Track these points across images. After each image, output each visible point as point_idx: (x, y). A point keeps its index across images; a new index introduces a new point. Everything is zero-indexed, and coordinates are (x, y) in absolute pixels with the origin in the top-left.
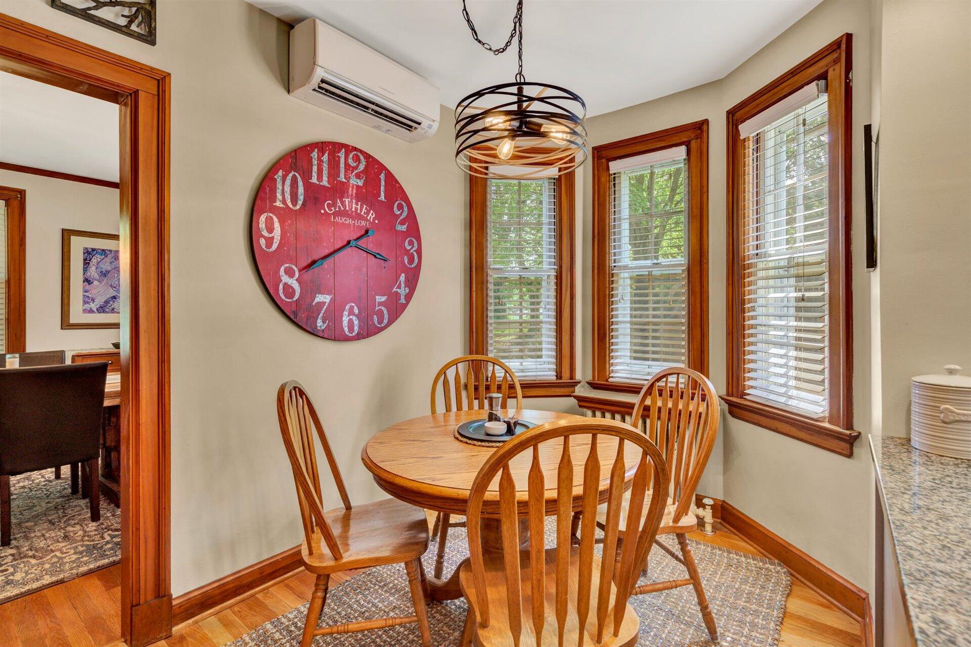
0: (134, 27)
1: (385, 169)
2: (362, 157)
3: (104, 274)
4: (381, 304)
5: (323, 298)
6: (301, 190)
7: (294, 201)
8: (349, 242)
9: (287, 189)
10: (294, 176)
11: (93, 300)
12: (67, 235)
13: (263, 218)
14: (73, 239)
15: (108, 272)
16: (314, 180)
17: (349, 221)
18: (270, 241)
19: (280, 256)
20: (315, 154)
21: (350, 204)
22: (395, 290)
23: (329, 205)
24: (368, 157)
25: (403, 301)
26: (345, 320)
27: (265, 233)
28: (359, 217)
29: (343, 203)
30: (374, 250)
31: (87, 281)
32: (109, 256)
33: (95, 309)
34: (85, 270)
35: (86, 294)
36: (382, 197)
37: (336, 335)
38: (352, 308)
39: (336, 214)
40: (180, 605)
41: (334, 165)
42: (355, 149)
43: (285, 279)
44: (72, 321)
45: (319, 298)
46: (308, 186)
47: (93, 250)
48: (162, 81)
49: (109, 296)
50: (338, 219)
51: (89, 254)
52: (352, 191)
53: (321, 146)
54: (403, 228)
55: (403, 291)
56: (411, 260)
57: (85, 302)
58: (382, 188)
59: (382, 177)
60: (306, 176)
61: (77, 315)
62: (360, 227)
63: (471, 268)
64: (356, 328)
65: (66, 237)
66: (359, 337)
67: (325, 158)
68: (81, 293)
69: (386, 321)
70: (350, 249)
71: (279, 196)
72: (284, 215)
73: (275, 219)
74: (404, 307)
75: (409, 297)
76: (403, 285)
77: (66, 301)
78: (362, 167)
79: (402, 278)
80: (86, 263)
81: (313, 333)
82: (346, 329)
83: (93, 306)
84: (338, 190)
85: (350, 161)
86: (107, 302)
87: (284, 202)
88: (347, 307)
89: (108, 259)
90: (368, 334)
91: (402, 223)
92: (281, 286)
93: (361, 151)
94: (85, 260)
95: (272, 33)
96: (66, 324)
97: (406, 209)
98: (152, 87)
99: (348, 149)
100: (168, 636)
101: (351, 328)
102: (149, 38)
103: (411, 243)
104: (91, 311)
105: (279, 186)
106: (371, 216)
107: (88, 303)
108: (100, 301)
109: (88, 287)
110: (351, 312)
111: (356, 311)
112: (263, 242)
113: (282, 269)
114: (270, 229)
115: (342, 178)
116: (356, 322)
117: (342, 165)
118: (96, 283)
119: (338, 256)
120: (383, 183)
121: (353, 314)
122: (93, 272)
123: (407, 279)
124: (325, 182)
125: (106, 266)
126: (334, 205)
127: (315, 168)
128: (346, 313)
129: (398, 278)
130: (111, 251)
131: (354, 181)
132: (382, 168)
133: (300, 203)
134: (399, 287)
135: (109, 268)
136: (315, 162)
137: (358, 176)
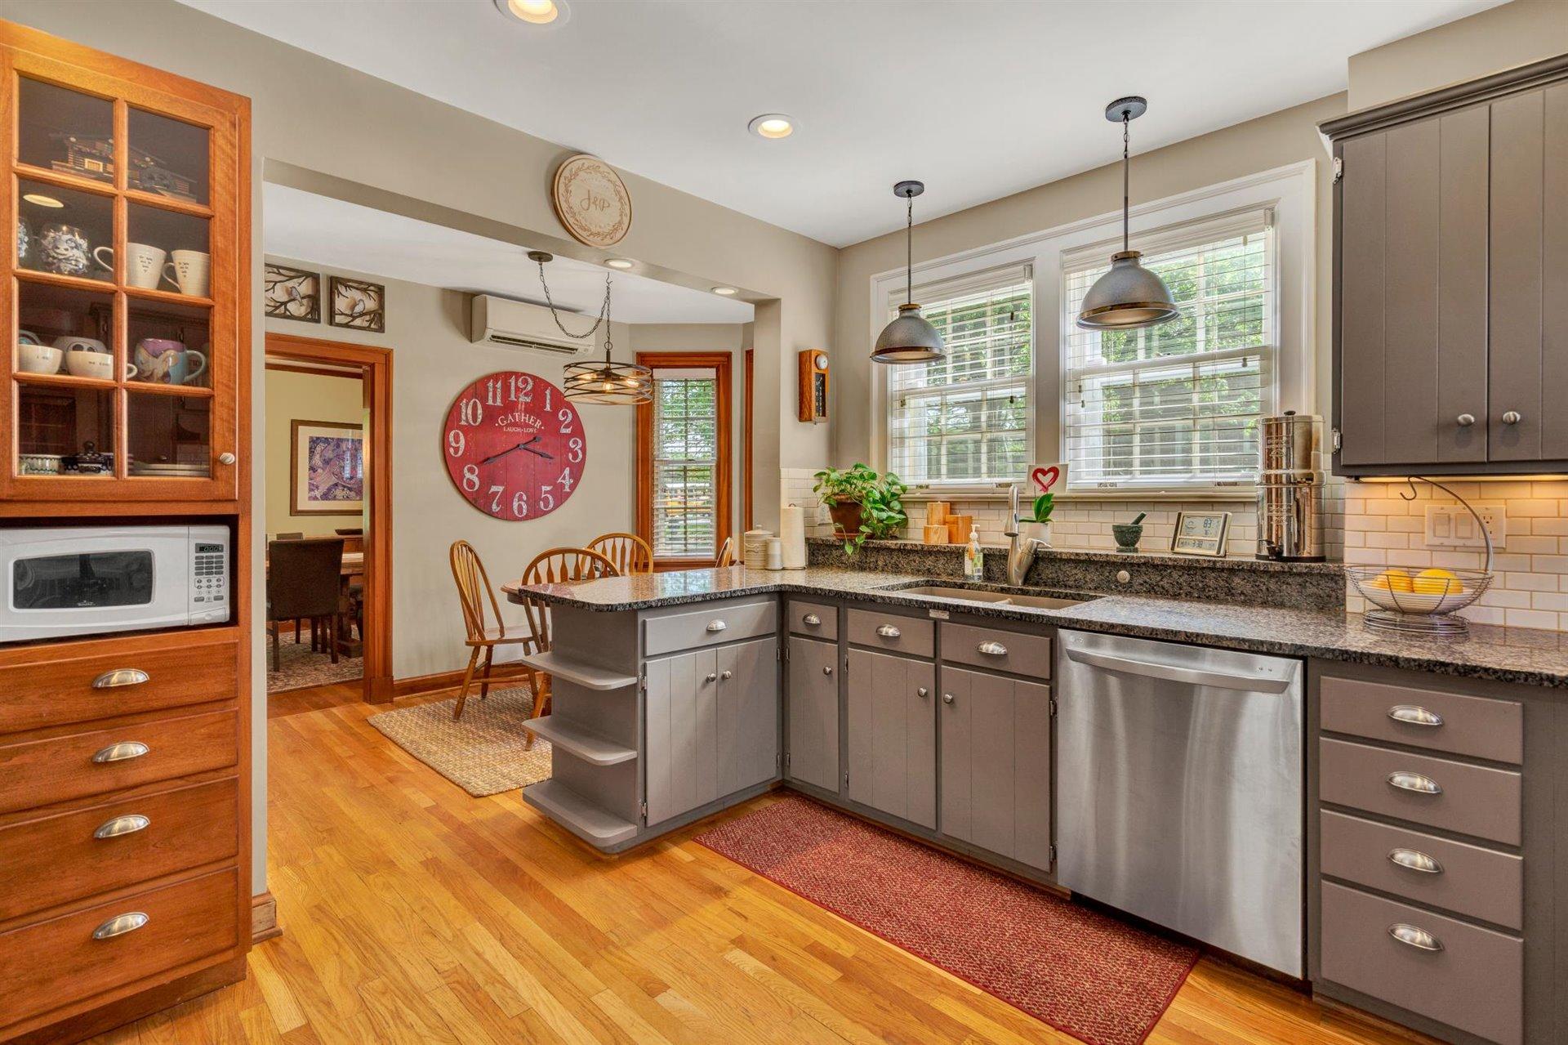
0: (373, 326)
1: (550, 385)
2: (529, 380)
3: (327, 462)
4: (546, 492)
5: (498, 489)
6: (480, 411)
7: (475, 420)
8: (518, 446)
9: (470, 412)
10: (475, 402)
11: (317, 488)
12: (295, 424)
13: (452, 434)
14: (301, 429)
15: (331, 460)
16: (490, 402)
17: (519, 430)
18: (457, 450)
19: (465, 459)
20: (491, 384)
21: (520, 417)
22: (559, 481)
23: (502, 420)
24: (534, 378)
25: (567, 489)
26: (515, 505)
27: (453, 444)
28: (528, 426)
29: (514, 417)
30: (541, 451)
31: (313, 469)
32: (332, 444)
33: (319, 497)
34: (311, 458)
35: (312, 482)
36: (548, 408)
37: (507, 515)
38: (521, 496)
39: (507, 426)
40: (398, 685)
41: (506, 389)
42: (524, 374)
43: (468, 475)
44: (299, 508)
45: (494, 489)
46: (485, 407)
47: (318, 438)
48: (387, 355)
49: (331, 483)
50: (509, 429)
51: (314, 442)
52: (521, 407)
53: (495, 377)
54: (568, 431)
55: (568, 482)
56: (575, 456)
57: (311, 490)
58: (548, 401)
59: (548, 392)
60: (484, 400)
61: (303, 503)
62: (528, 434)
63: (638, 460)
64: (525, 511)
65: (294, 427)
66: (527, 518)
67: (499, 385)
68: (307, 481)
69: (551, 506)
70: (519, 452)
71: (463, 417)
72: (467, 430)
73: (461, 434)
74: (568, 495)
75: (573, 487)
76: (567, 478)
77: (294, 488)
78: (529, 387)
79: (567, 471)
80: (312, 452)
81: (491, 514)
82: (516, 512)
83: (318, 493)
84: (509, 407)
85: (520, 384)
86: (329, 490)
87: (467, 421)
88: (517, 495)
89: (331, 447)
90: (535, 516)
91: (567, 427)
92: (465, 481)
93: (529, 375)
94: (310, 448)
95: (459, 303)
96: (294, 511)
97: (570, 416)
98: (382, 359)
99: (518, 375)
100: (392, 702)
101: (520, 511)
102: (381, 329)
103: (575, 442)
104: (315, 498)
105: (464, 410)
106: (538, 424)
107: (313, 490)
108: (323, 488)
109: (313, 475)
110: (520, 498)
111: (525, 498)
112: (452, 451)
113: (466, 469)
114: (457, 441)
115: (513, 397)
116: (525, 507)
117: (513, 388)
118: (320, 471)
119: (509, 454)
120: (548, 397)
121: (522, 500)
122: (317, 460)
123: (571, 472)
124: (499, 403)
125: (329, 454)
126: (506, 419)
127: (491, 394)
128: (516, 499)
129: (562, 471)
130: (333, 439)
131: (523, 399)
132: (548, 385)
133: (479, 420)
134: (564, 478)
135: (331, 456)
136: (491, 390)
137: (526, 395)
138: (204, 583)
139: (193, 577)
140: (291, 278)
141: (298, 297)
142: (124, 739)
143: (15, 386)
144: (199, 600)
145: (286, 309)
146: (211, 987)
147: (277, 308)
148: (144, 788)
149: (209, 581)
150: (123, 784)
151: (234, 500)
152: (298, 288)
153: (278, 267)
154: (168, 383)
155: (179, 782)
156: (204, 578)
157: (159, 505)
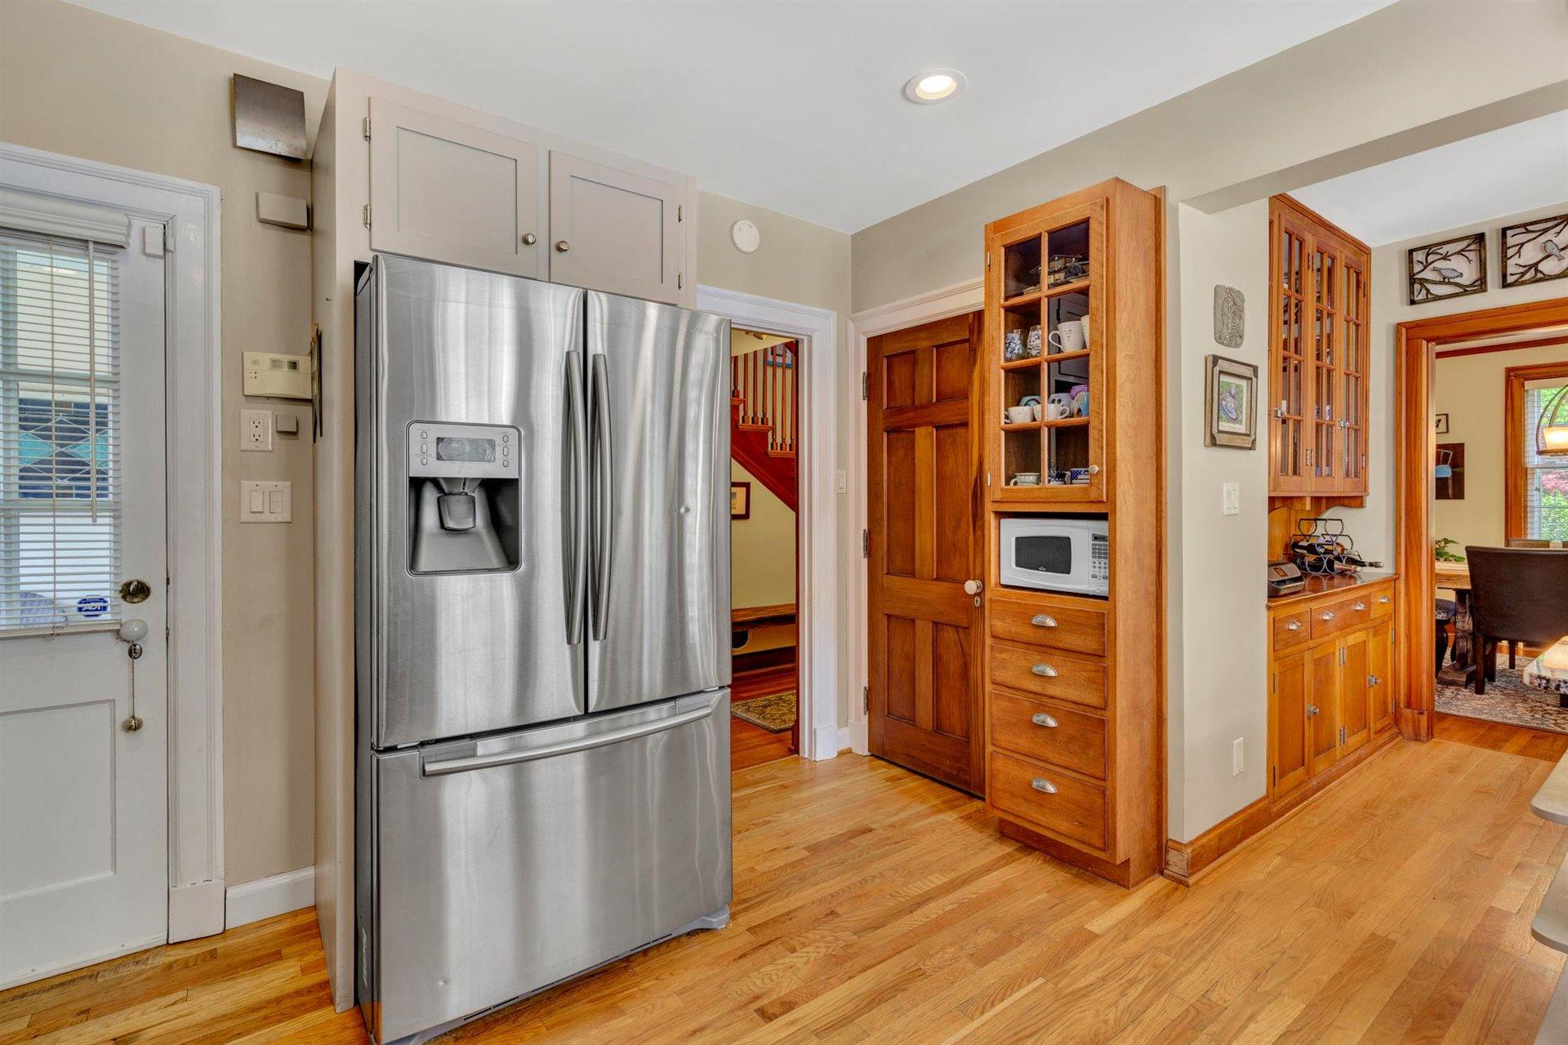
138: (1097, 565)
139: (1091, 560)
140: (1546, 230)
141: (1555, 251)
142: (1046, 662)
143: (1003, 433)
144: (1094, 576)
145: (1537, 271)
146: (1104, 874)
147: (1523, 274)
148: (1056, 700)
149: (1100, 563)
150: (1045, 693)
151: (1103, 502)
152: (1556, 240)
153: (1524, 225)
154: (1081, 416)
155: (1072, 705)
156: (1096, 560)
157: (1064, 505)
